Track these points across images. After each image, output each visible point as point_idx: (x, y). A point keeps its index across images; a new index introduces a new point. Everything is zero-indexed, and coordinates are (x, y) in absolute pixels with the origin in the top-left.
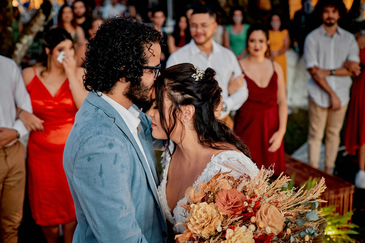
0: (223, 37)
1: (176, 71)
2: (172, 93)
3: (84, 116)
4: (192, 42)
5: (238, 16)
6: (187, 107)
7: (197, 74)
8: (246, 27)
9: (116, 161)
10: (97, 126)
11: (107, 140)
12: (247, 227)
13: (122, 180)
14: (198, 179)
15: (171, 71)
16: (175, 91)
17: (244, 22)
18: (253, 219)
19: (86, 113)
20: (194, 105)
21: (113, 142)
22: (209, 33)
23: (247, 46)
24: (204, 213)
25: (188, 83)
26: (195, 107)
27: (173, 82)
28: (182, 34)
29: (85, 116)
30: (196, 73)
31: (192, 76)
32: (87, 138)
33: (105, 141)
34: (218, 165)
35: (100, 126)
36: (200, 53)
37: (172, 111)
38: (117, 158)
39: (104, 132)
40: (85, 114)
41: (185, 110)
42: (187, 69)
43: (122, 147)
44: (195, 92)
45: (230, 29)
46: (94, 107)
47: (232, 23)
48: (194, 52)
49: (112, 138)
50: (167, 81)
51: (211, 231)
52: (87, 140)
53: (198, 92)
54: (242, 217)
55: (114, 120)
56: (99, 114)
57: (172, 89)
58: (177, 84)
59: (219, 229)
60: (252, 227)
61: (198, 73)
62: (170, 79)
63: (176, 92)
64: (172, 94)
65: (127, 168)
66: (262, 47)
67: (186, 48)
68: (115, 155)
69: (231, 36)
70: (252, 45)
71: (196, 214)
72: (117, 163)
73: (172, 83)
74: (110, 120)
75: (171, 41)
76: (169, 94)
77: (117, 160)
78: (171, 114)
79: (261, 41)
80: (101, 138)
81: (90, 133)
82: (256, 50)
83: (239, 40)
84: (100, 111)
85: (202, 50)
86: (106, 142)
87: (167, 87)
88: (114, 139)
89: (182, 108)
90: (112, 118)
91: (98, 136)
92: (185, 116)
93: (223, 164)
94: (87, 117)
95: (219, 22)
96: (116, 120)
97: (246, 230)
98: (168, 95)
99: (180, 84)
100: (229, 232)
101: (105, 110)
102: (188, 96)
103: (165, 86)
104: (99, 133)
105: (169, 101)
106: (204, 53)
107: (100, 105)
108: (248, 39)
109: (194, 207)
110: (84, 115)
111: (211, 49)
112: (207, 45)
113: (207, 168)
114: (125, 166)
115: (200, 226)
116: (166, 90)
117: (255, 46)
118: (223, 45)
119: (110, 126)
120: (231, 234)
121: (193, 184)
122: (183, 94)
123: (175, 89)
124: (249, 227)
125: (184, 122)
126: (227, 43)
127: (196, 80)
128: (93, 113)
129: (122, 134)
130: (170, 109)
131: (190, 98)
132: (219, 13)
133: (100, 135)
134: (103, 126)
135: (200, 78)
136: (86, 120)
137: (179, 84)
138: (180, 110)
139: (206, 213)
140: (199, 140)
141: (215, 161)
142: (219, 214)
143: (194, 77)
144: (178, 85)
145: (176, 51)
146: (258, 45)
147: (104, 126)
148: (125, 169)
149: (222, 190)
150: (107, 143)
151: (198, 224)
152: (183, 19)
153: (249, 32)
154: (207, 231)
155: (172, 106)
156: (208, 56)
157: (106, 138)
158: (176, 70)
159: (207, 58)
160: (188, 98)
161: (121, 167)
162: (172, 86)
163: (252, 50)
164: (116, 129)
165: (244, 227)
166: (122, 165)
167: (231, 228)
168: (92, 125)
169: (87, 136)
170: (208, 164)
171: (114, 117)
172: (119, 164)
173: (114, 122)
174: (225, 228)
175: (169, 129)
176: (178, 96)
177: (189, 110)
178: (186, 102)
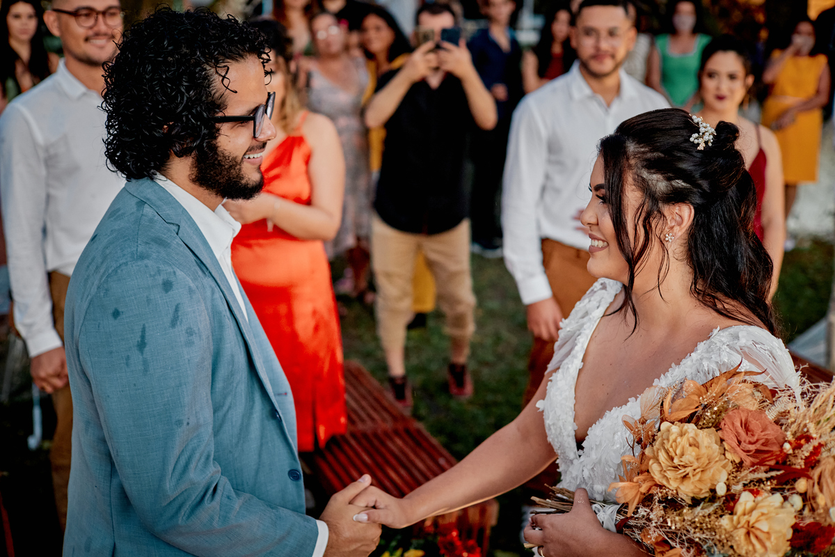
0: (649, 61)
1: (653, 126)
2: (645, 174)
3: (112, 219)
4: (575, 70)
5: (686, 16)
6: (677, 208)
7: (701, 134)
8: (701, 41)
9: (176, 321)
10: (139, 242)
11: (159, 273)
12: (786, 499)
13: (187, 361)
14: (670, 372)
15: (642, 126)
16: (652, 171)
17: (697, 30)
18: (802, 485)
19: (118, 212)
20: (692, 204)
21: (172, 279)
22: (621, 53)
23: (700, 86)
24: (690, 445)
25: (681, 154)
26: (694, 208)
27: (647, 149)
28: (557, 49)
29: (115, 219)
30: (699, 132)
31: (692, 139)
32: (115, 266)
33: (154, 276)
34: (728, 350)
35: (147, 243)
36: (591, 98)
37: (643, 215)
38: (179, 314)
39: (154, 255)
40: (115, 214)
41: (672, 214)
42: (676, 122)
43: (191, 291)
44: (697, 176)
45: (666, 45)
46: (135, 199)
47: (672, 31)
48: (577, 95)
49: (170, 270)
50: (632, 147)
51: (701, 490)
52: (115, 271)
53: (703, 176)
54: (779, 473)
55: (177, 230)
56: (146, 216)
57: (643, 167)
58: (656, 154)
59: (721, 490)
60: (797, 501)
61: (703, 134)
62: (639, 143)
63: (654, 173)
64: (645, 177)
65: (200, 336)
66: (732, 91)
67: (560, 82)
68: (174, 307)
69: (664, 59)
70: (710, 84)
71: (673, 445)
72: (178, 323)
73: (644, 153)
74: (169, 230)
75: (530, 64)
76: (638, 176)
77: (178, 317)
78: (640, 223)
79: (732, 77)
80: (146, 266)
81: (124, 255)
82: (720, 98)
83: (683, 71)
84: (147, 210)
85: (594, 91)
86: (156, 277)
87: (632, 162)
88: (174, 273)
89: (666, 209)
90: (173, 224)
91: (139, 263)
92: (672, 228)
93: (740, 351)
94: (119, 222)
95: (641, 26)
96: (181, 229)
97: (782, 504)
98: (634, 180)
99: (663, 155)
100: (746, 500)
101: (157, 207)
102: (679, 183)
103: (628, 159)
104: (142, 257)
105: (636, 193)
106: (600, 97)
107: (149, 196)
108: (703, 72)
109: (668, 430)
110: (112, 217)
111: (618, 89)
112: (610, 82)
113: (698, 352)
114: (197, 331)
115: (681, 471)
116: (630, 166)
117: (718, 88)
118: (648, 82)
119: (169, 244)
120: (750, 505)
121: (656, 380)
122: (669, 179)
123: (652, 165)
124: (789, 499)
125: (667, 239)
126: (656, 78)
127: (698, 148)
128: (133, 213)
129: (193, 261)
130: (638, 209)
131: (685, 188)
132: (645, 7)
133: (146, 261)
134: (153, 243)
135: (706, 143)
136: (116, 227)
137: (660, 154)
138: (660, 212)
139: (696, 449)
140: (693, 287)
141: (722, 341)
142: (723, 456)
143: (696, 141)
144: (659, 158)
145: (538, 87)
146: (725, 85)
147: (156, 242)
148: (195, 339)
149: (737, 407)
150: (160, 279)
151: (677, 467)
152: (563, 16)
153: (707, 54)
154: (692, 487)
155: (642, 205)
156: (609, 105)
157: (158, 267)
158: (653, 123)
159: (607, 110)
160: (681, 188)
161: (187, 333)
162: (646, 160)
163: (710, 97)
164: (181, 249)
165: (778, 497)
166: (190, 328)
167: (752, 491)
168: (129, 239)
169: (117, 261)
170: (702, 344)
171: (177, 223)
172: (181, 329)
173: (177, 234)
174: (737, 488)
175: (633, 255)
176: (660, 183)
177: (682, 214)
178: (675, 197)
